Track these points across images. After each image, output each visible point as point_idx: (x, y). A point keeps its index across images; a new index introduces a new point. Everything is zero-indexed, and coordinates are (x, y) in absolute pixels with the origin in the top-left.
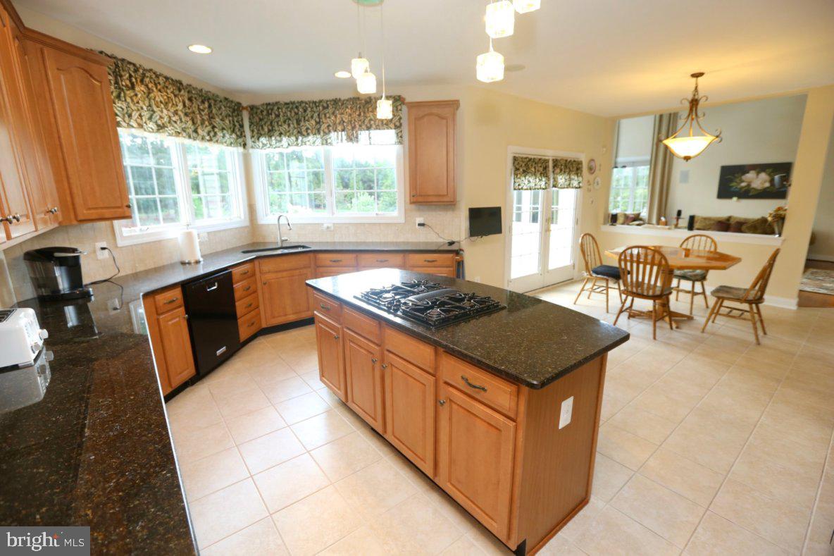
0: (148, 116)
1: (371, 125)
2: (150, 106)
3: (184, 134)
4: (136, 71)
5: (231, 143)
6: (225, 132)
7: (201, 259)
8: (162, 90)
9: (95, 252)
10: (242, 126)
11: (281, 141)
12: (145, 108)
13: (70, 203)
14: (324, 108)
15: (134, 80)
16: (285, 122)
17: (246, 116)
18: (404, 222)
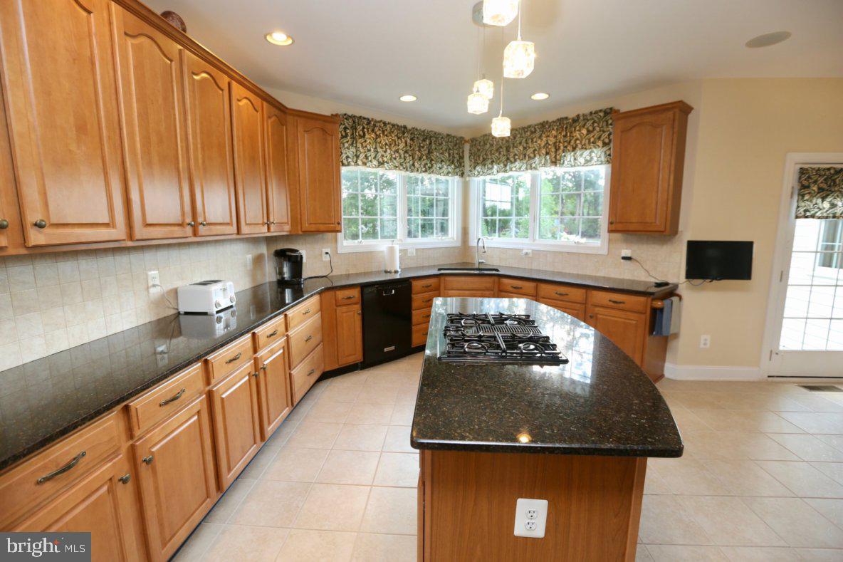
0: (373, 156)
1: (577, 145)
2: (376, 148)
3: (401, 168)
4: (369, 123)
5: (449, 172)
6: (443, 163)
7: (399, 270)
8: (389, 135)
9: (321, 255)
10: (462, 157)
11: (492, 169)
12: (372, 150)
13: (299, 219)
14: (532, 133)
15: (365, 130)
16: (497, 150)
17: (467, 147)
18: (606, 253)
